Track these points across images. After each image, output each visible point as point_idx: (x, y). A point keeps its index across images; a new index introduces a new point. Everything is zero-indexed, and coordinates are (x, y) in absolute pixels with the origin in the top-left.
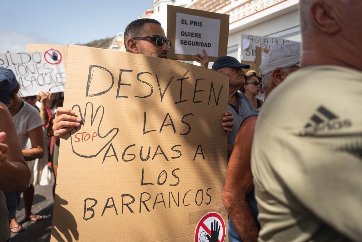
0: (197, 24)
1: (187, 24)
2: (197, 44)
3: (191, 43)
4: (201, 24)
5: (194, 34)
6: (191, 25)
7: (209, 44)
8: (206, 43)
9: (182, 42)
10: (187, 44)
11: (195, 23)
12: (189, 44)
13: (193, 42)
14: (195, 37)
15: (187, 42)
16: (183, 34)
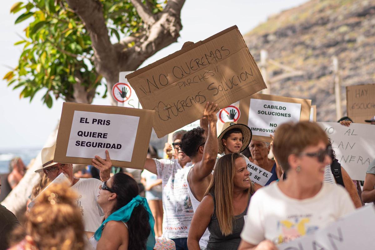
0: (102, 123)
1: (88, 123)
2: (100, 145)
3: (92, 144)
4: (108, 123)
5: (97, 134)
6: (93, 123)
7: (118, 145)
8: (114, 144)
9: (78, 143)
10: (85, 145)
11: (100, 122)
12: (88, 145)
13: (93, 143)
14: (98, 137)
15: (86, 143)
16: (80, 134)
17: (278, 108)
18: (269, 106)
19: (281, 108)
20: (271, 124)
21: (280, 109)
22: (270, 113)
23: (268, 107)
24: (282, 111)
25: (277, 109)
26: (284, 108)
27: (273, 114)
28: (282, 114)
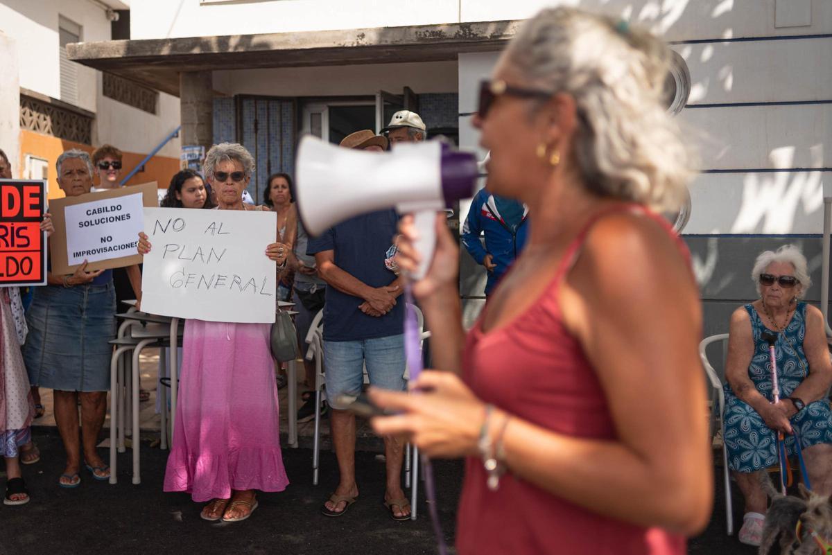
17: (109, 209)
18: (94, 210)
19: (113, 208)
20: (102, 239)
21: (112, 210)
22: (97, 222)
23: (93, 213)
24: (117, 213)
25: (107, 211)
26: (119, 207)
27: (103, 221)
28: (116, 217)
